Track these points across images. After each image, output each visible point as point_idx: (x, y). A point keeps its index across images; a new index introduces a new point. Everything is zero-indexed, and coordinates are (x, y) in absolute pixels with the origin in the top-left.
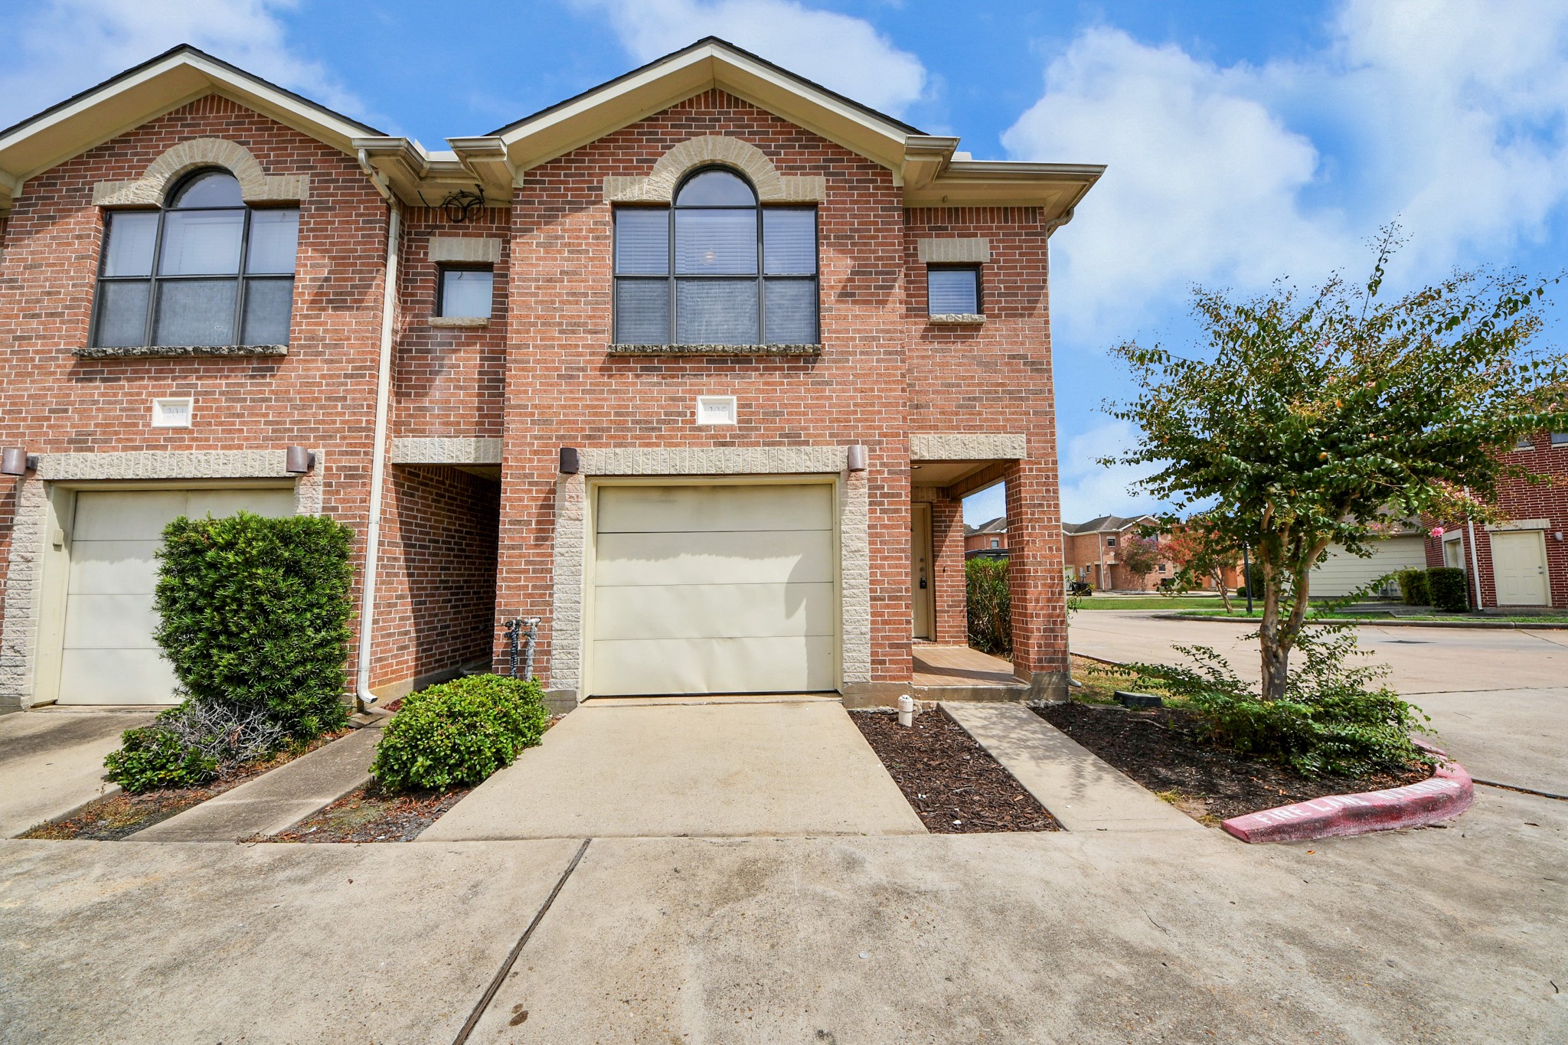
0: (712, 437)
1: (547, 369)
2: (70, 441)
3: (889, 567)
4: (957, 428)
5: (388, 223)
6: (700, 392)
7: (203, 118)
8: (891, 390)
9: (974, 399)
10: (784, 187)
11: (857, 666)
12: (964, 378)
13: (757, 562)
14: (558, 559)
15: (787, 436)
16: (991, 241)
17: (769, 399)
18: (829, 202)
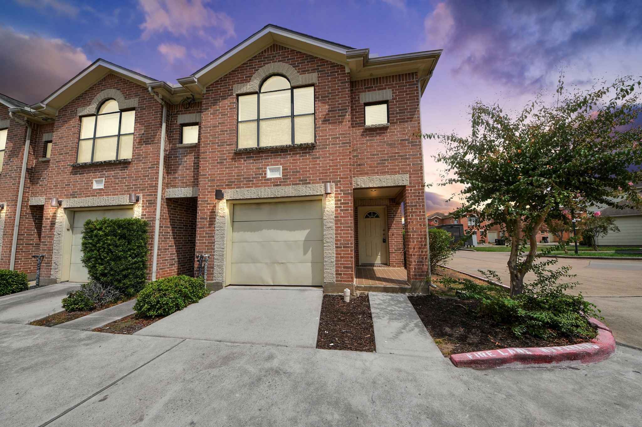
0: (273, 183)
1: (213, 160)
2: (71, 195)
3: (344, 234)
4: (377, 173)
5: (162, 112)
6: (268, 165)
7: (108, 82)
8: (345, 159)
9: (385, 160)
10: (300, 79)
11: (330, 276)
12: (380, 151)
13: (293, 232)
14: (216, 232)
15: (302, 181)
16: (393, 90)
17: (294, 166)
18: (319, 83)
